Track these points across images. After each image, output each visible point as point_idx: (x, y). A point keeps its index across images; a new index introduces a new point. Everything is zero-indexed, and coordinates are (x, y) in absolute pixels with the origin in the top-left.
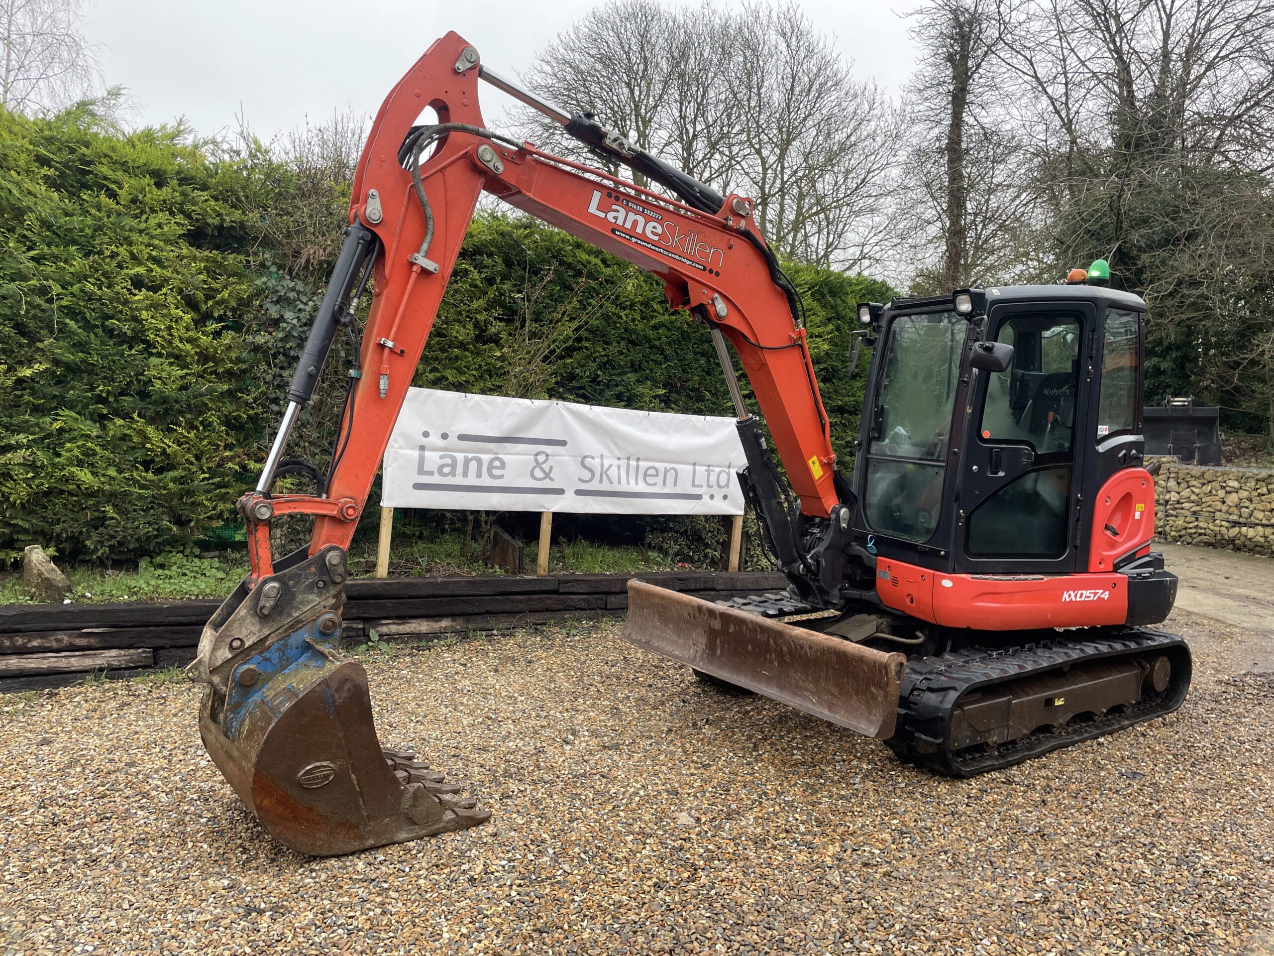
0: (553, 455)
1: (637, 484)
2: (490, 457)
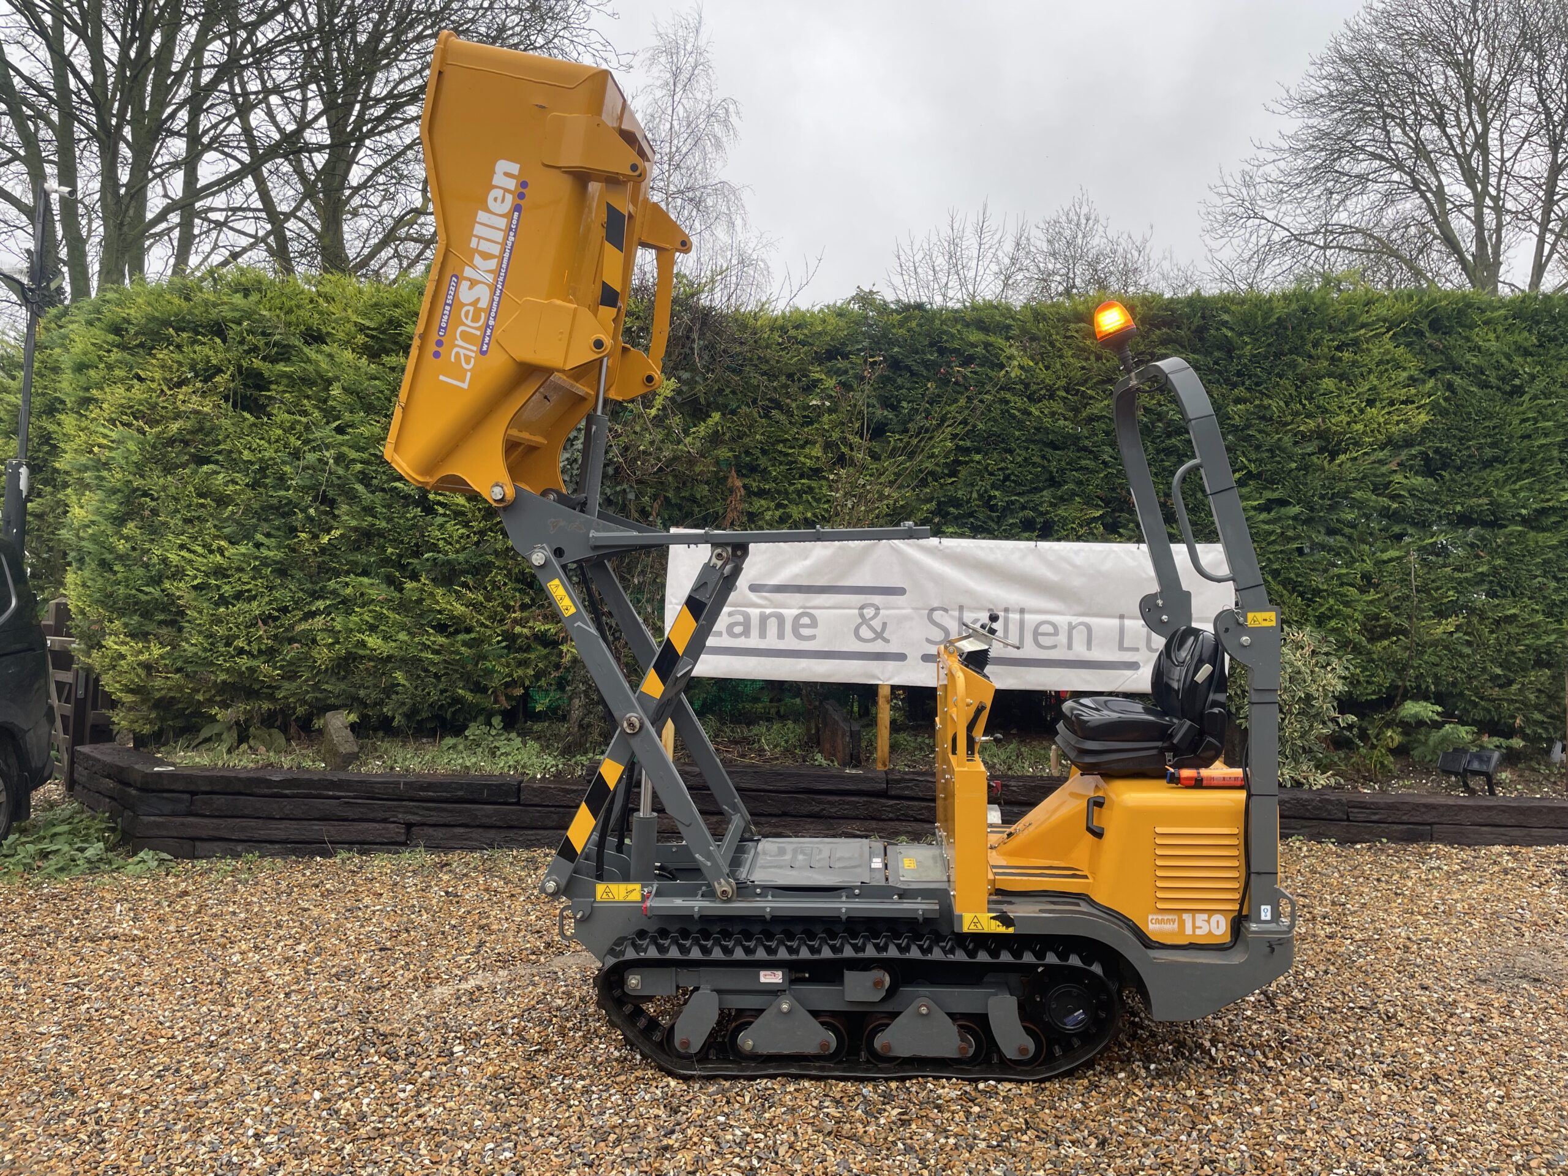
0: (886, 608)
2: (796, 612)
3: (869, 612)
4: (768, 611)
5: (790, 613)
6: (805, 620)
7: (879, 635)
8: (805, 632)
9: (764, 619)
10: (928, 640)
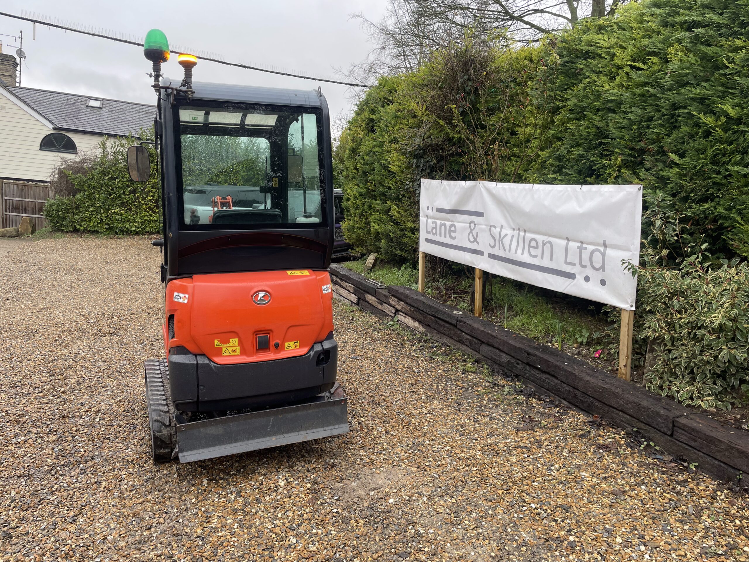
0: (478, 224)
1: (522, 254)
2: (451, 223)
3: (472, 226)
4: (443, 222)
5: (448, 224)
6: (453, 228)
7: (475, 240)
8: (453, 234)
9: (441, 225)
10: (490, 245)
